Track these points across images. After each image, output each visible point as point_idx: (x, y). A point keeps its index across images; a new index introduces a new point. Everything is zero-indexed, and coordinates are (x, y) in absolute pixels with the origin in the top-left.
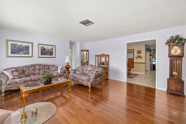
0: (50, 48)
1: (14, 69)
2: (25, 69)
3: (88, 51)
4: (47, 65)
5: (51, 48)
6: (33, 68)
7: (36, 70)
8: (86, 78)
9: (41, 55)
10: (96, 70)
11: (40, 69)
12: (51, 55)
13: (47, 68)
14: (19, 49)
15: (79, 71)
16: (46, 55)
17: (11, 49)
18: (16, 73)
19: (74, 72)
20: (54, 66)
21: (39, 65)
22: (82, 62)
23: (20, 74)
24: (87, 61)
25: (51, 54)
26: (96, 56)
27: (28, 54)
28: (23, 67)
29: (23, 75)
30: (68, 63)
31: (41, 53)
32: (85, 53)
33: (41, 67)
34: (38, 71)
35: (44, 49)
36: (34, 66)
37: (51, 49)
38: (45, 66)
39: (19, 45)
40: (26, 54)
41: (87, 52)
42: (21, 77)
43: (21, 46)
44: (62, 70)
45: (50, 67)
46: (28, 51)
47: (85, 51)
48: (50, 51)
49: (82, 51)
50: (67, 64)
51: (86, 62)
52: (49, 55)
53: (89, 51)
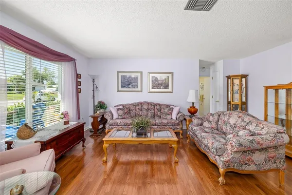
0: (164, 77)
1: (121, 107)
2: (131, 107)
3: (245, 76)
4: (159, 104)
5: (166, 77)
6: (140, 107)
7: (143, 110)
8: (213, 144)
9: (152, 88)
10: (252, 128)
11: (148, 110)
12: (166, 89)
13: (157, 110)
14: (128, 81)
15: (210, 122)
16: (158, 88)
17: (121, 83)
18: (121, 112)
19: (200, 122)
20: (168, 106)
21: (148, 103)
22: (229, 103)
23: (124, 114)
24: (244, 100)
25: (166, 87)
26: (267, 88)
27: (137, 88)
28: (130, 105)
29: (128, 116)
30: (193, 103)
31: (152, 86)
32: (237, 82)
33: (150, 106)
34: (145, 112)
35: (156, 79)
36: (141, 104)
37: (165, 79)
38: (155, 105)
39: (128, 77)
40: (134, 88)
41: (244, 80)
42: (124, 118)
43: (130, 77)
44: (180, 114)
45: (162, 107)
46: (136, 84)
47: (236, 77)
48: (164, 82)
49: (228, 77)
50: (191, 105)
51: (240, 103)
52: (162, 89)
53: (249, 78)
